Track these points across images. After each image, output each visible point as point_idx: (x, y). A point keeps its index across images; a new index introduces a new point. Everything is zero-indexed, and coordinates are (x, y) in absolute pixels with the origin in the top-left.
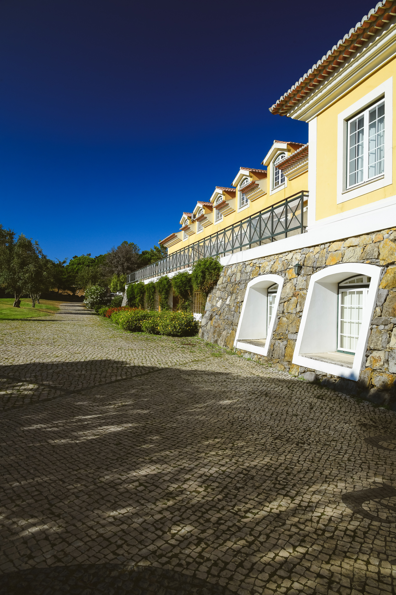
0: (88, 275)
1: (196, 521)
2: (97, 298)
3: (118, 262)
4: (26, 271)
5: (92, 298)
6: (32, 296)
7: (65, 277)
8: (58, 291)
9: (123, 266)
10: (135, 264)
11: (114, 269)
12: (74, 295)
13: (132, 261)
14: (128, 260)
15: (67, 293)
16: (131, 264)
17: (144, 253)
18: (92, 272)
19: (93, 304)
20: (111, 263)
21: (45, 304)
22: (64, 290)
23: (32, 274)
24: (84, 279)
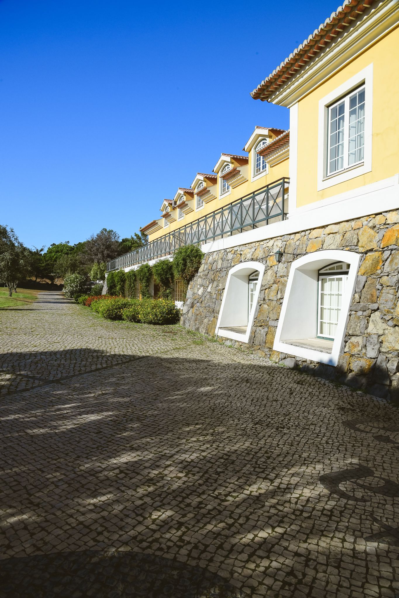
0: (67, 263)
1: (177, 506)
2: (76, 286)
3: (97, 250)
4: (2, 259)
5: (71, 286)
6: (9, 285)
7: (43, 265)
8: (36, 280)
9: (103, 254)
10: (115, 252)
11: (93, 257)
12: (52, 283)
13: (112, 249)
14: (108, 247)
15: (45, 281)
16: (111, 252)
17: (124, 241)
18: (71, 260)
19: (72, 293)
20: (91, 251)
21: (23, 293)
22: (43, 278)
23: (8, 263)
24: (63, 267)
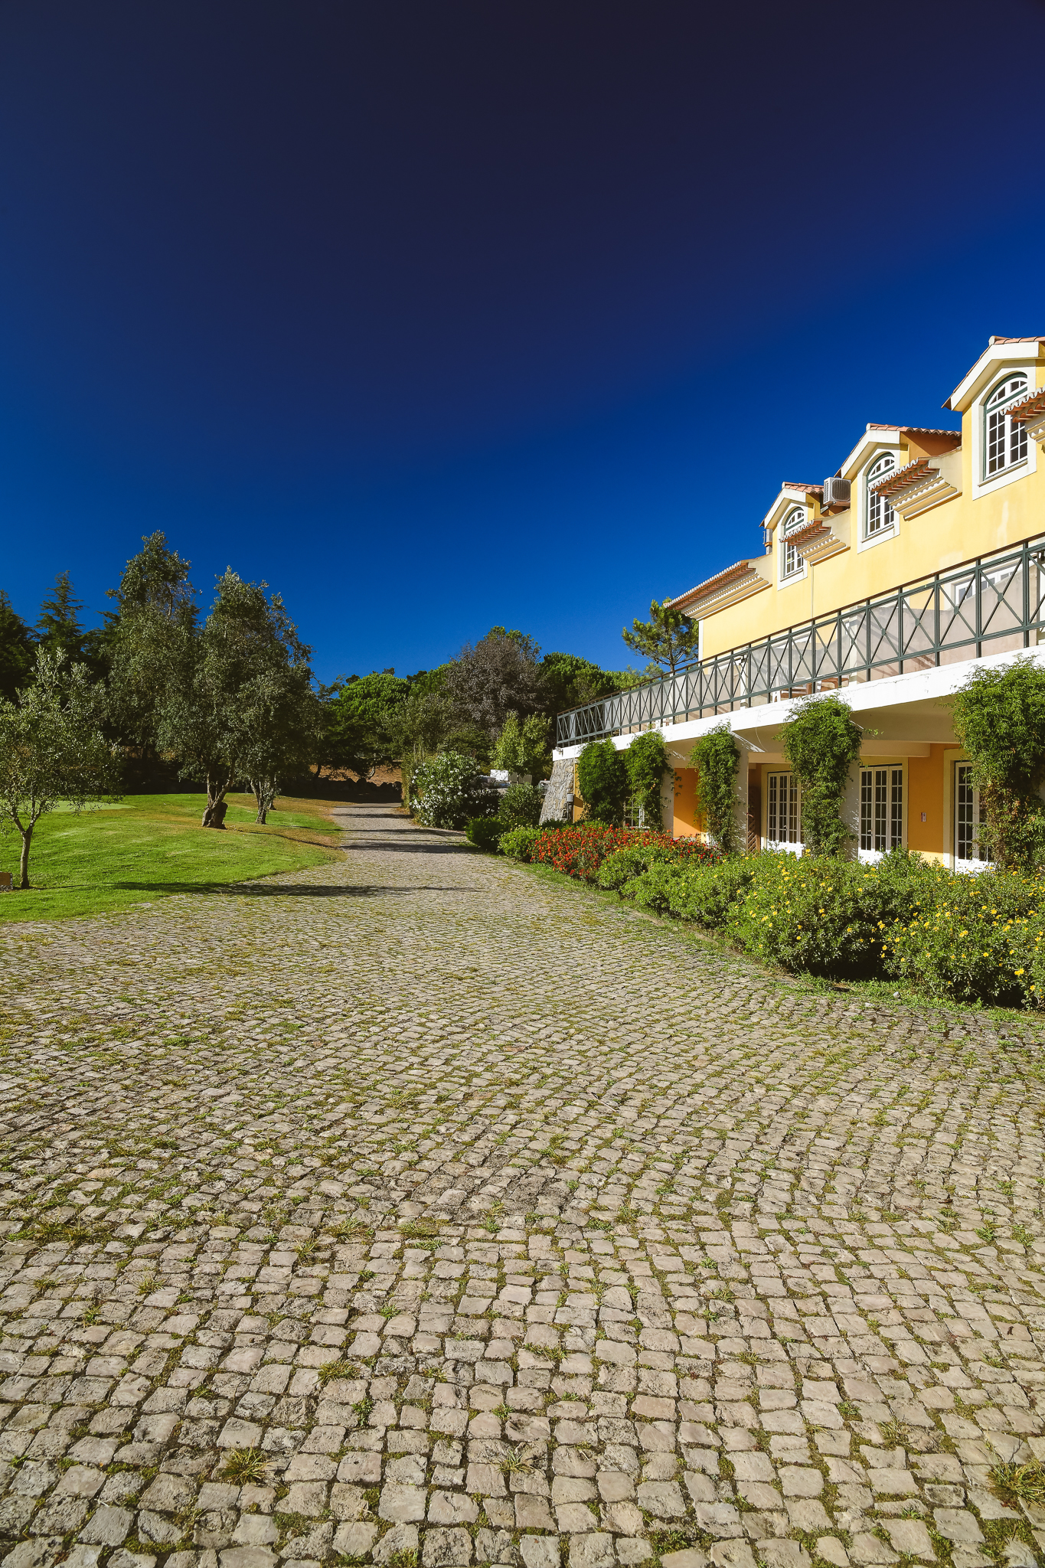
0: (414, 720)
2: (453, 791)
3: (481, 685)
4: (248, 697)
5: (438, 792)
6: (257, 788)
7: (339, 729)
8: (319, 771)
9: (496, 698)
10: (529, 692)
11: (470, 707)
12: (362, 781)
13: (521, 683)
14: (510, 679)
15: (344, 775)
16: (519, 691)
17: (549, 661)
18: (425, 712)
19: (442, 813)
20: (462, 689)
21: (292, 812)
22: (337, 767)
23: (268, 711)
24: (401, 732)
